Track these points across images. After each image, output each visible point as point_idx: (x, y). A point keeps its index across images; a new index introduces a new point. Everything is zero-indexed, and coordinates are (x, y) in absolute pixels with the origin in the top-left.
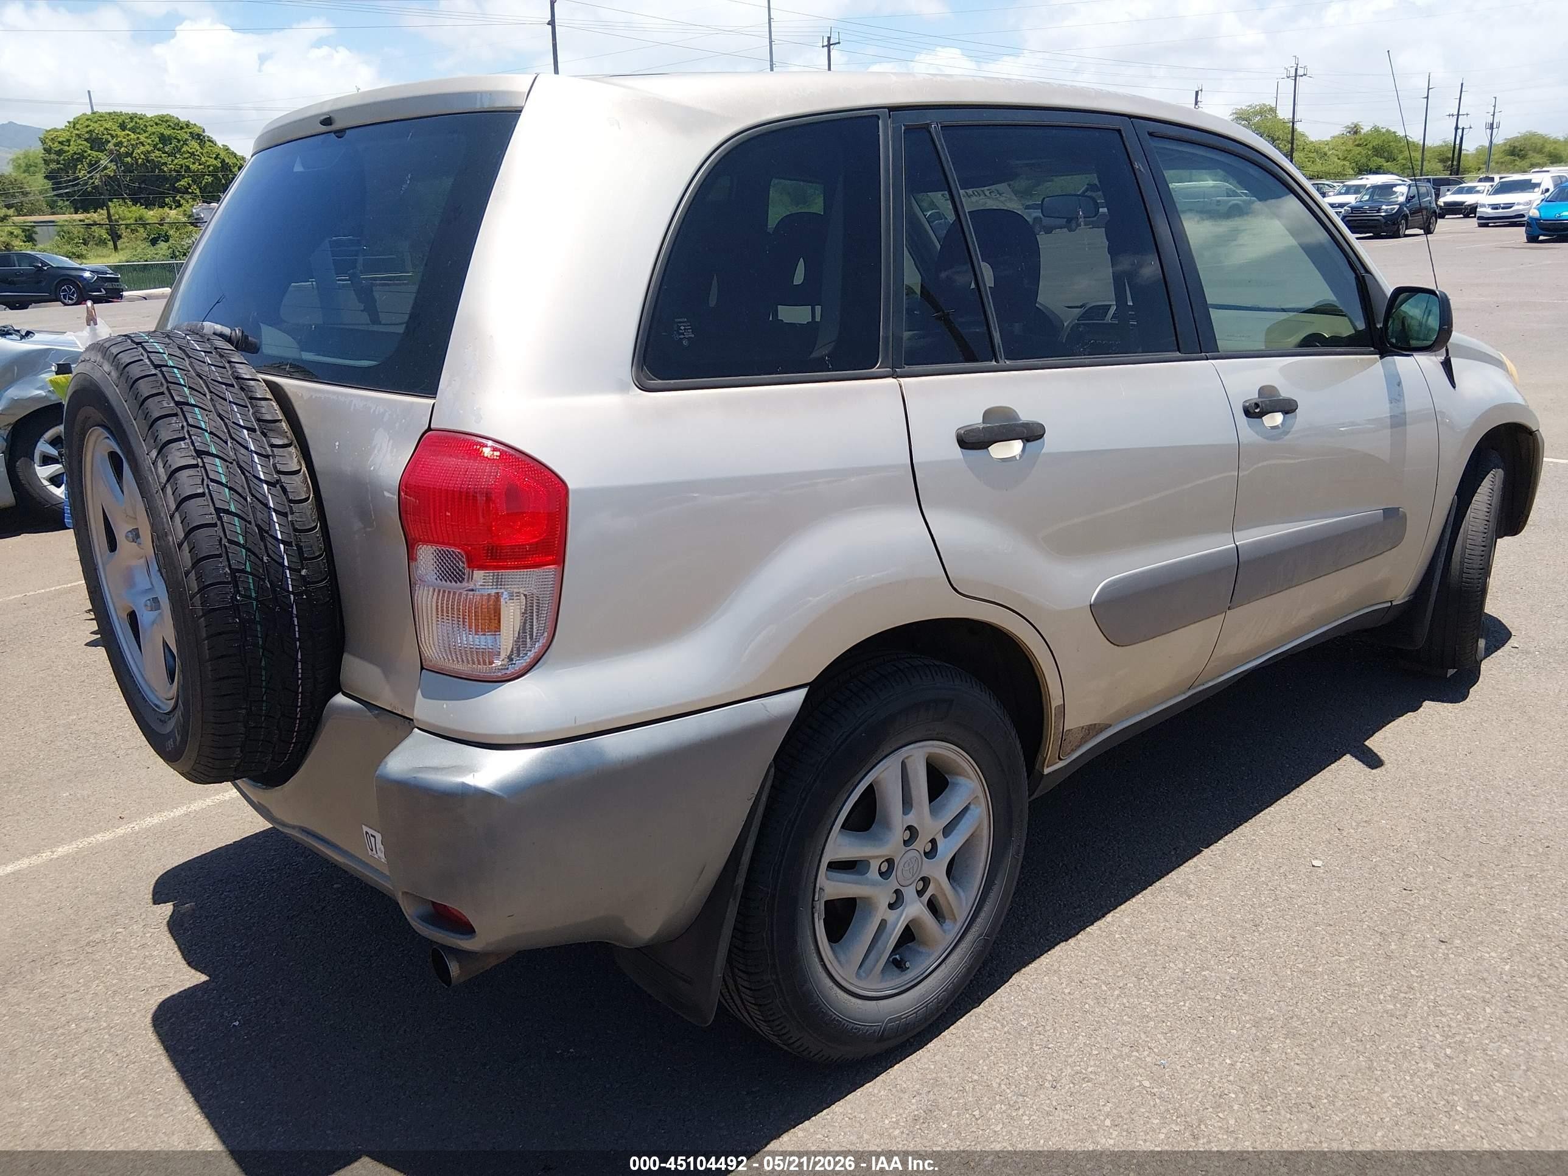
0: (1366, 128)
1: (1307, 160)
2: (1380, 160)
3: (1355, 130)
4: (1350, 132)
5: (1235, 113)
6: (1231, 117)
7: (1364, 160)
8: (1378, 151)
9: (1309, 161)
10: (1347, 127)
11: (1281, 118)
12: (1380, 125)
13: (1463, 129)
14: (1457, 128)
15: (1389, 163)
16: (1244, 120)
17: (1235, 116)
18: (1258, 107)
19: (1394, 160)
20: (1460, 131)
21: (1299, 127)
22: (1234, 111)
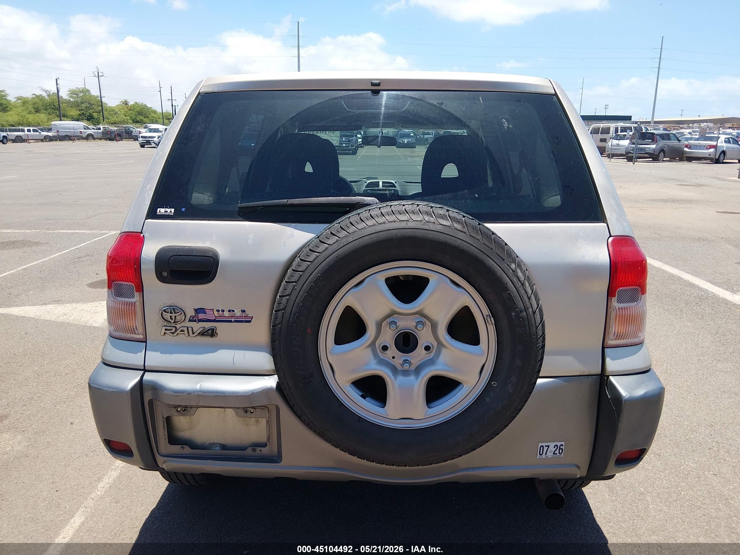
0: (131, 103)
1: (109, 115)
2: (142, 117)
3: (126, 103)
4: (124, 104)
5: (70, 91)
6: (68, 92)
7: (134, 117)
8: (140, 113)
9: (110, 116)
10: (122, 102)
11: (93, 95)
12: (138, 101)
13: (175, 106)
14: (172, 106)
15: (146, 119)
16: (75, 94)
17: (70, 92)
18: (81, 89)
19: (148, 117)
20: (174, 107)
21: (104, 100)
22: (69, 90)
